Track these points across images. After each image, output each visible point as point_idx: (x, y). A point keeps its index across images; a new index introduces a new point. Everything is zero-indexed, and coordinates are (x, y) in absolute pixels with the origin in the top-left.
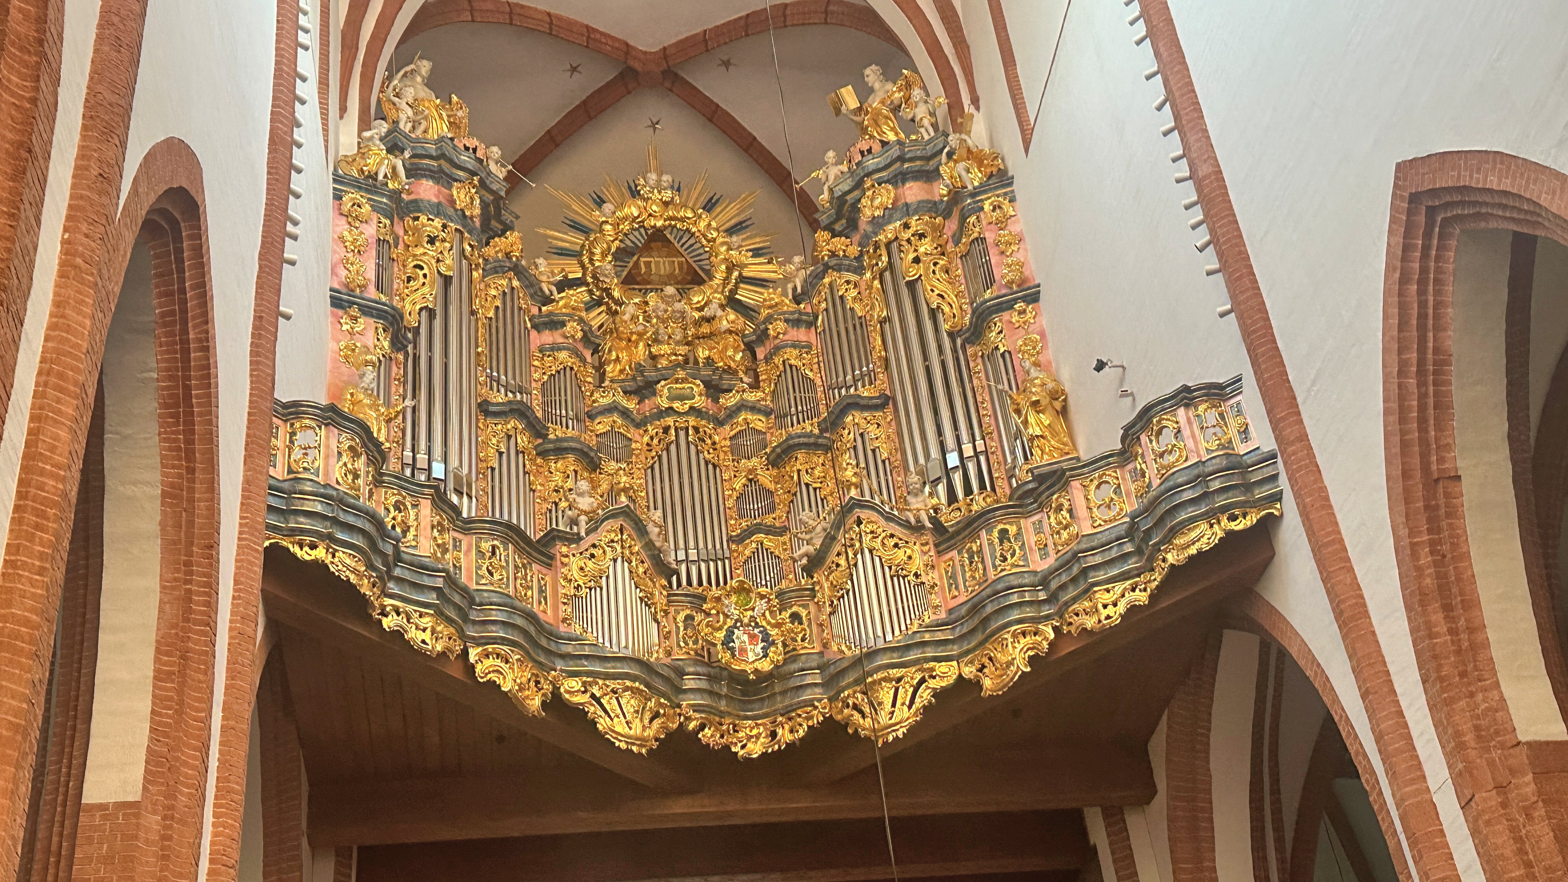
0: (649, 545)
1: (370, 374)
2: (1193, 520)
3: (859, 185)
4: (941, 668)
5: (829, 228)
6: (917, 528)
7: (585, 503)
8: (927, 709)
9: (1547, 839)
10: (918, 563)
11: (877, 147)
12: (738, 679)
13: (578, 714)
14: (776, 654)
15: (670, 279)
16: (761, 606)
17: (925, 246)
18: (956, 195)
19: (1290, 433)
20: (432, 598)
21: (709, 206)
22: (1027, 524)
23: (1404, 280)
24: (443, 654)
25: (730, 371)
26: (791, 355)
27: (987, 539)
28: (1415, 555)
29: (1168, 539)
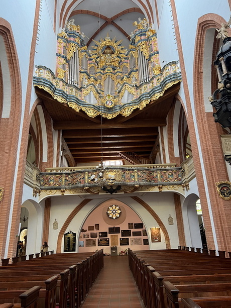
0: (96, 89)
1: (61, 66)
2: (169, 83)
3: (135, 37)
4: (134, 106)
5: (131, 44)
6: (133, 86)
7: (87, 83)
8: (132, 112)
9: (207, 126)
10: (133, 91)
11: (138, 30)
12: (107, 108)
13: (84, 112)
14: (113, 105)
15: (109, 53)
16: (111, 98)
17: (144, 46)
18: (148, 37)
19: (183, 68)
20: (61, 95)
21: (115, 42)
22: (148, 85)
23: (198, 39)
24: (63, 103)
25: (116, 66)
26: (125, 64)
27: (142, 88)
28: (195, 85)
29: (165, 86)
